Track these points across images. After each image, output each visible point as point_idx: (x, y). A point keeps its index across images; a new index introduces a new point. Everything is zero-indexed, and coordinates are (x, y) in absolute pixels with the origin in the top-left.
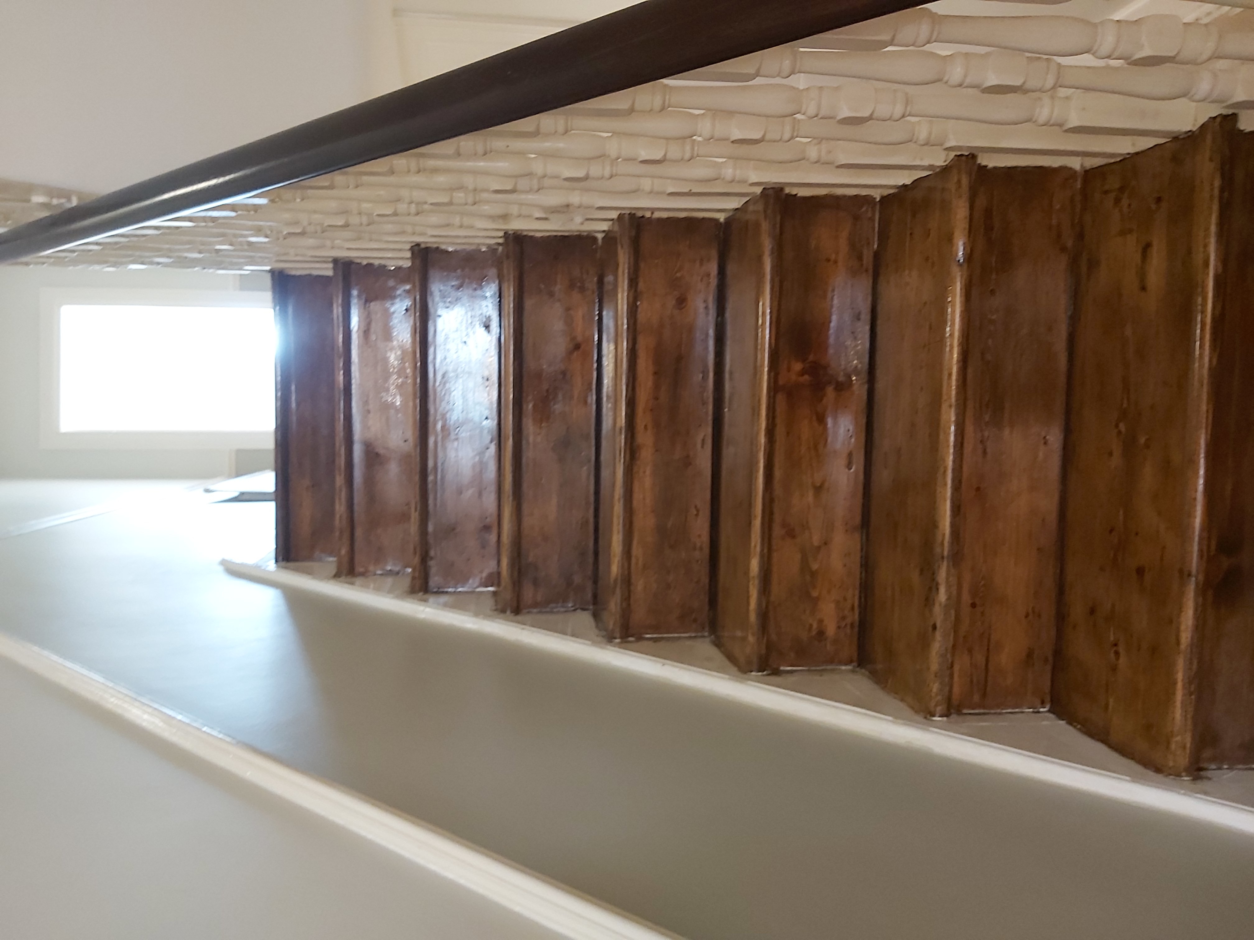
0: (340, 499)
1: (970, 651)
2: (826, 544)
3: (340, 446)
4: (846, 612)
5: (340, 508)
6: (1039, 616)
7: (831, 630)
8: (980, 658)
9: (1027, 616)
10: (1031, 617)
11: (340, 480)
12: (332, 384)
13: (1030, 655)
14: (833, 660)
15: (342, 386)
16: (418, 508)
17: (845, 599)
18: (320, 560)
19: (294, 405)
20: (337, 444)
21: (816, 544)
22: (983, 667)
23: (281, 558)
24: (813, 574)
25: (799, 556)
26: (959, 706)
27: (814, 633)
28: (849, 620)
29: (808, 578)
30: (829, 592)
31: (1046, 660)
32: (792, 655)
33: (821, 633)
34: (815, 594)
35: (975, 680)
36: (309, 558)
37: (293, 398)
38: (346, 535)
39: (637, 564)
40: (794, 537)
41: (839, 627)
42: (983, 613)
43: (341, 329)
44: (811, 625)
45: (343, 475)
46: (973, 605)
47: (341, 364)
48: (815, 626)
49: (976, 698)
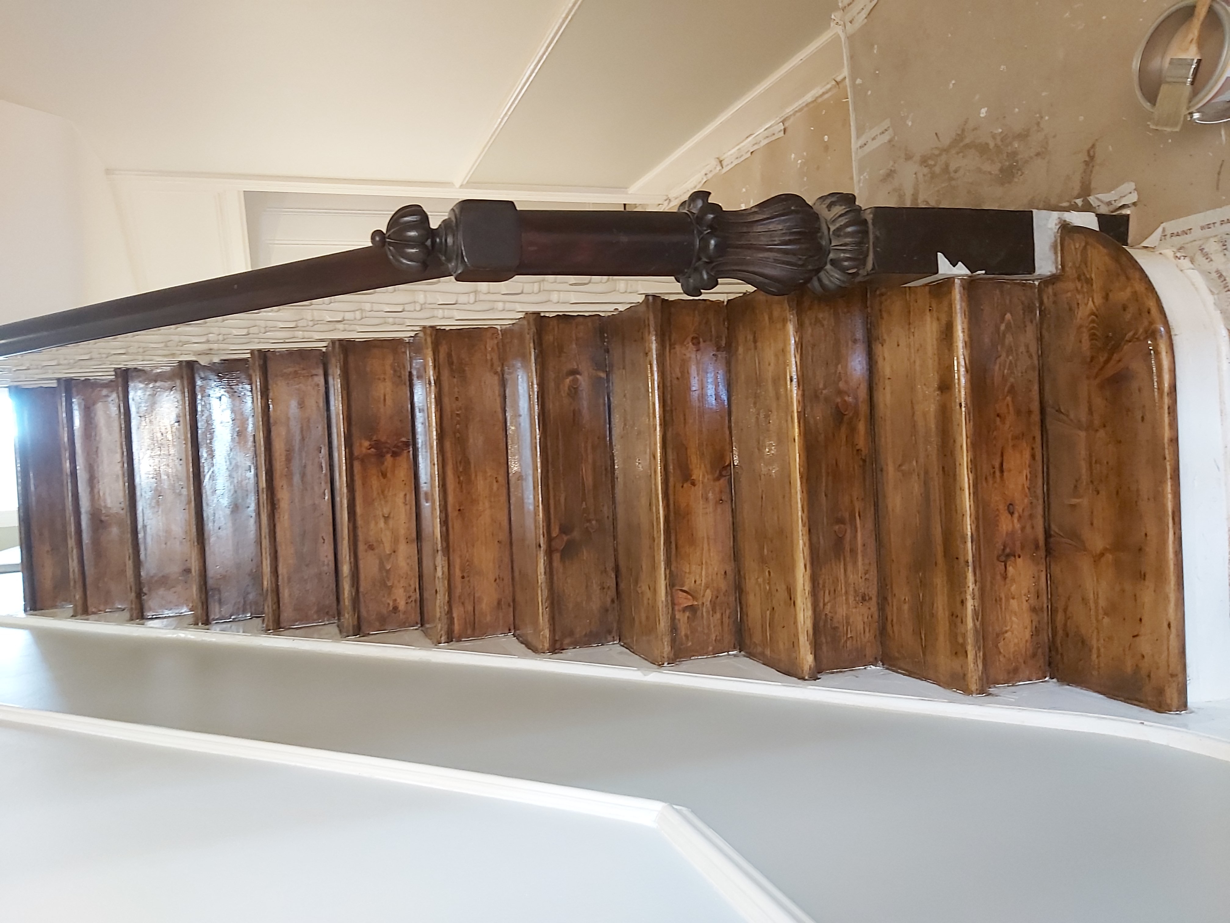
0: (72, 557)
1: (463, 603)
2: (394, 552)
3: (70, 517)
4: (411, 594)
5: (74, 564)
6: (503, 580)
7: (402, 605)
8: (470, 608)
9: (495, 580)
10: (498, 580)
11: (72, 542)
12: (61, 470)
13: (499, 603)
14: (404, 625)
15: (68, 471)
16: (131, 558)
17: (410, 586)
18: (62, 607)
19: (32, 488)
20: (68, 515)
21: (388, 552)
22: (472, 613)
23: (28, 609)
24: (388, 571)
25: (377, 562)
26: (459, 637)
27: (391, 608)
28: (413, 598)
29: (385, 574)
30: (399, 582)
31: (509, 605)
32: (377, 624)
33: (395, 609)
34: (389, 584)
35: (468, 620)
36: (54, 606)
37: (32, 481)
38: (79, 585)
39: (283, 579)
40: (373, 549)
41: (407, 603)
42: (469, 581)
43: (66, 429)
44: (389, 604)
45: (73, 540)
46: (463, 577)
47: (67, 455)
48: (391, 604)
49: (469, 632)
